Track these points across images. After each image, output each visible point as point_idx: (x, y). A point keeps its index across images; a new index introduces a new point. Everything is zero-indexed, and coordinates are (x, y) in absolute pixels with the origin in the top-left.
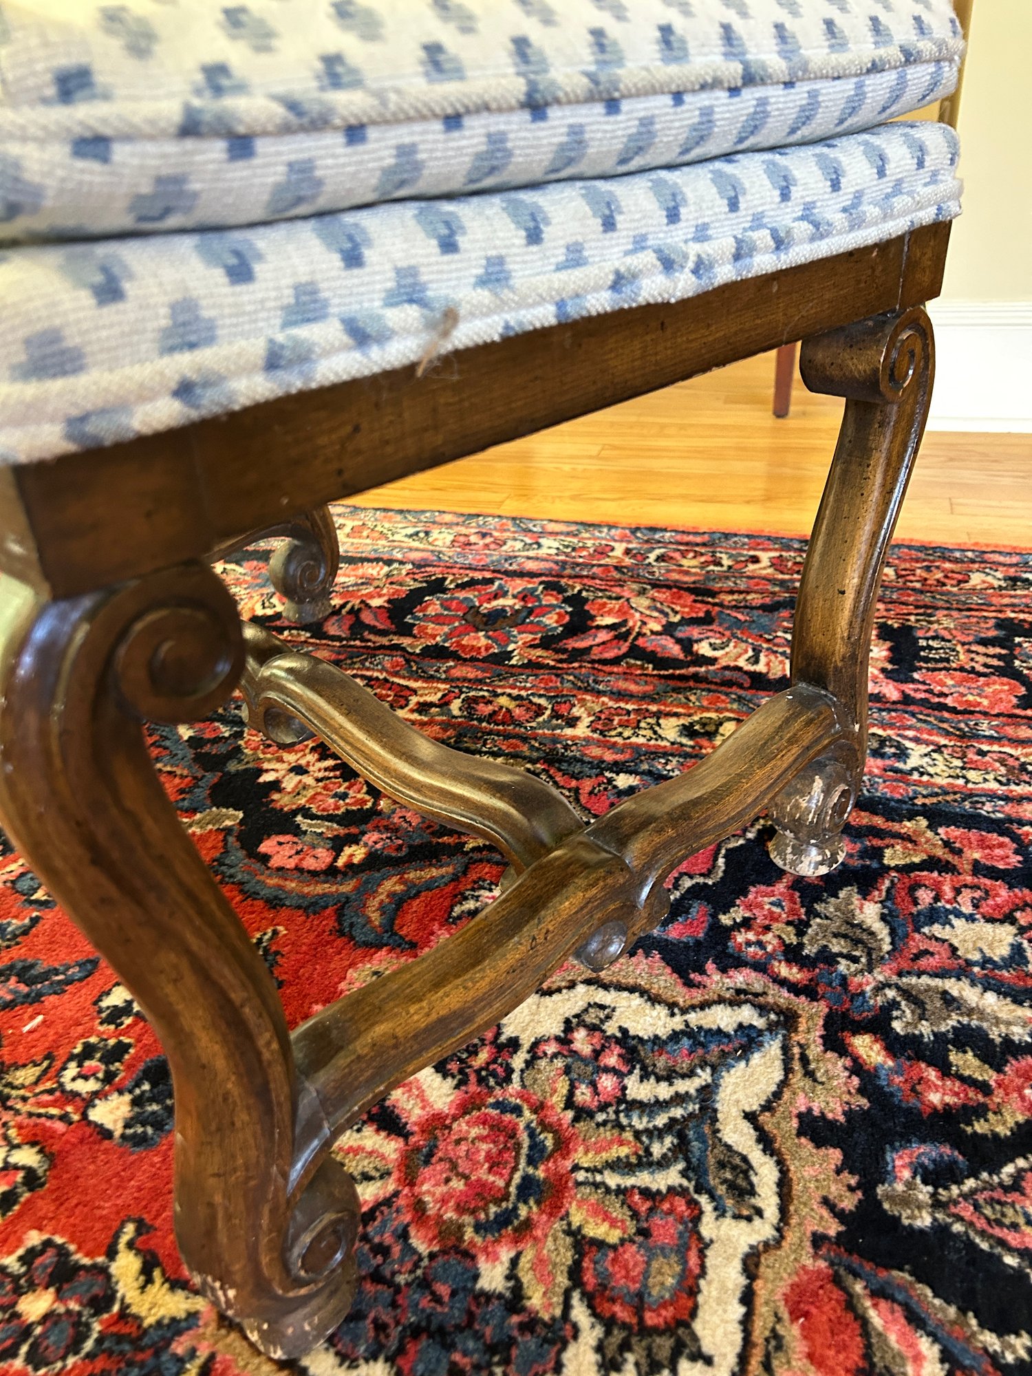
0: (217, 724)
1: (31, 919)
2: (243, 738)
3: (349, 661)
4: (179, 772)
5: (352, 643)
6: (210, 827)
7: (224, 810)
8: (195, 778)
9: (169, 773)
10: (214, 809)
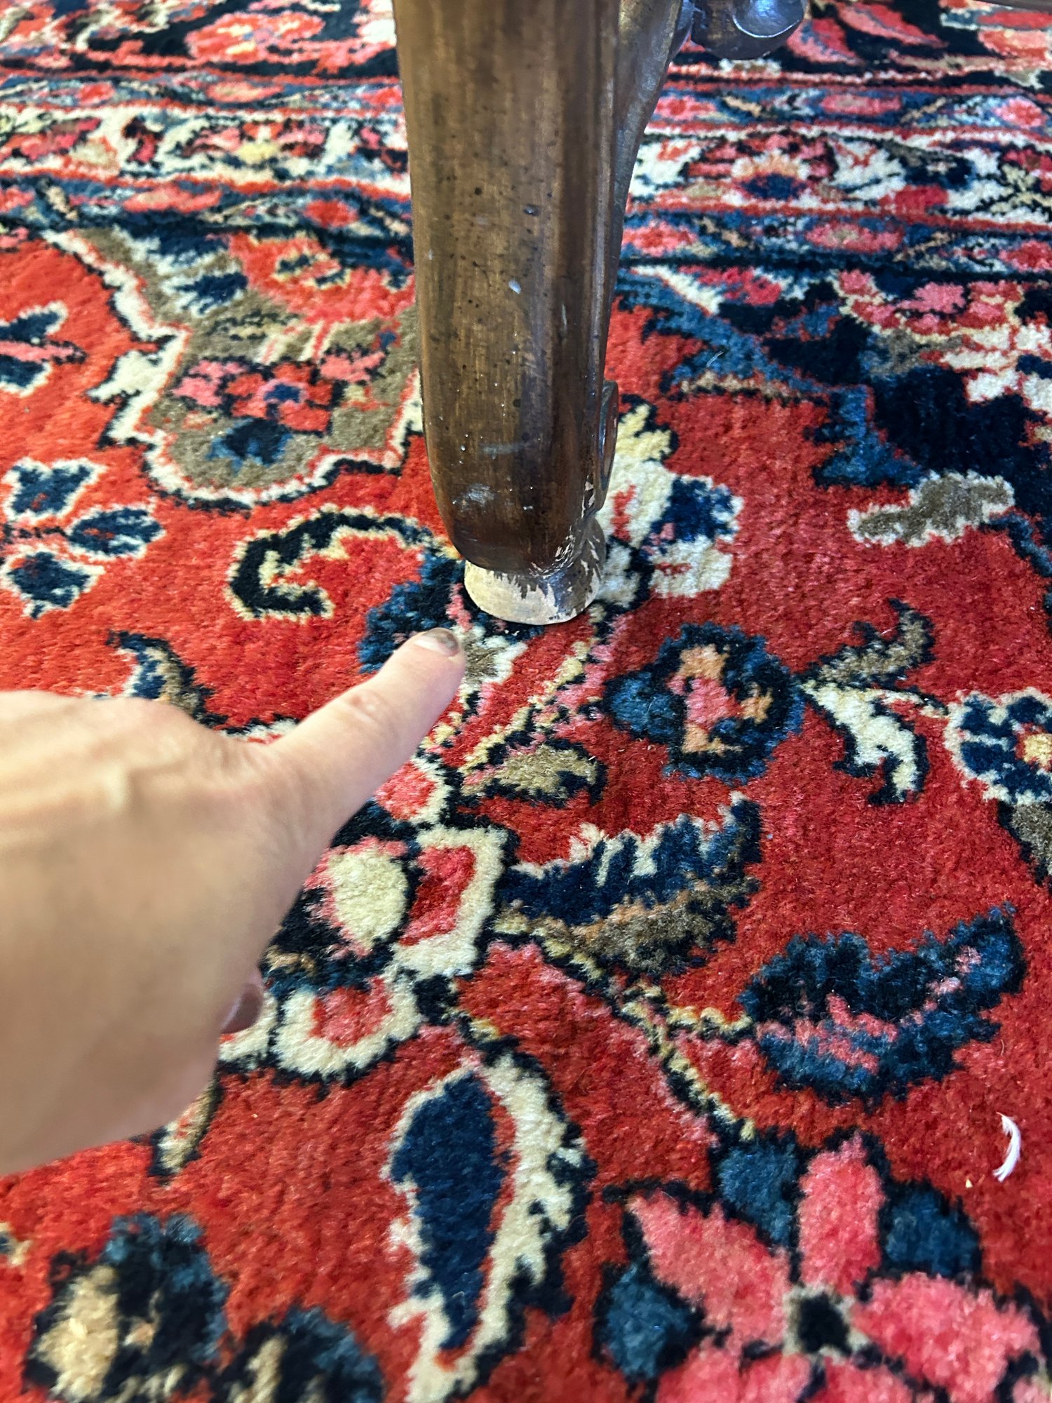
0: (757, 272)
1: (737, 811)
2: (843, 302)
3: (916, 114)
4: (769, 390)
5: (883, 76)
6: (961, 522)
7: (958, 477)
8: (818, 402)
9: (749, 394)
10: (935, 476)
